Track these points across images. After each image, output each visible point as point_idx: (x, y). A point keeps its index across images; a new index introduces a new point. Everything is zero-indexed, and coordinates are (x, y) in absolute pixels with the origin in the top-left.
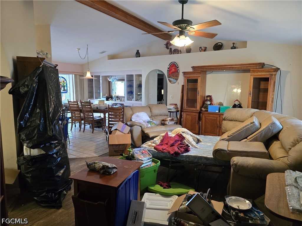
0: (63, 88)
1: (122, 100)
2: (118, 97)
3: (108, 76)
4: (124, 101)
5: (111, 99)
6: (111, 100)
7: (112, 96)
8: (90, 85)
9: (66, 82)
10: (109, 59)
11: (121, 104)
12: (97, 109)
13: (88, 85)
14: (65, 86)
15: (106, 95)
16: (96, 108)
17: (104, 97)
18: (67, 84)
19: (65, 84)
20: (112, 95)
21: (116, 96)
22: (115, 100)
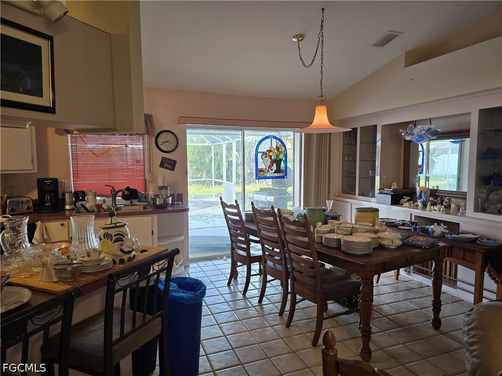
0: (275, 164)
1: (453, 206)
2: (436, 196)
3: (404, 125)
4: (463, 215)
5: (409, 200)
6: (407, 204)
7: (415, 189)
8: (349, 156)
9: (283, 149)
10: (408, 64)
11: (445, 223)
12: (339, 248)
13: (344, 156)
14: (281, 160)
15: (394, 186)
16: (334, 245)
17: (386, 190)
18: (286, 155)
19: (281, 156)
20: (414, 185)
21: (428, 189)
22: (425, 205)
